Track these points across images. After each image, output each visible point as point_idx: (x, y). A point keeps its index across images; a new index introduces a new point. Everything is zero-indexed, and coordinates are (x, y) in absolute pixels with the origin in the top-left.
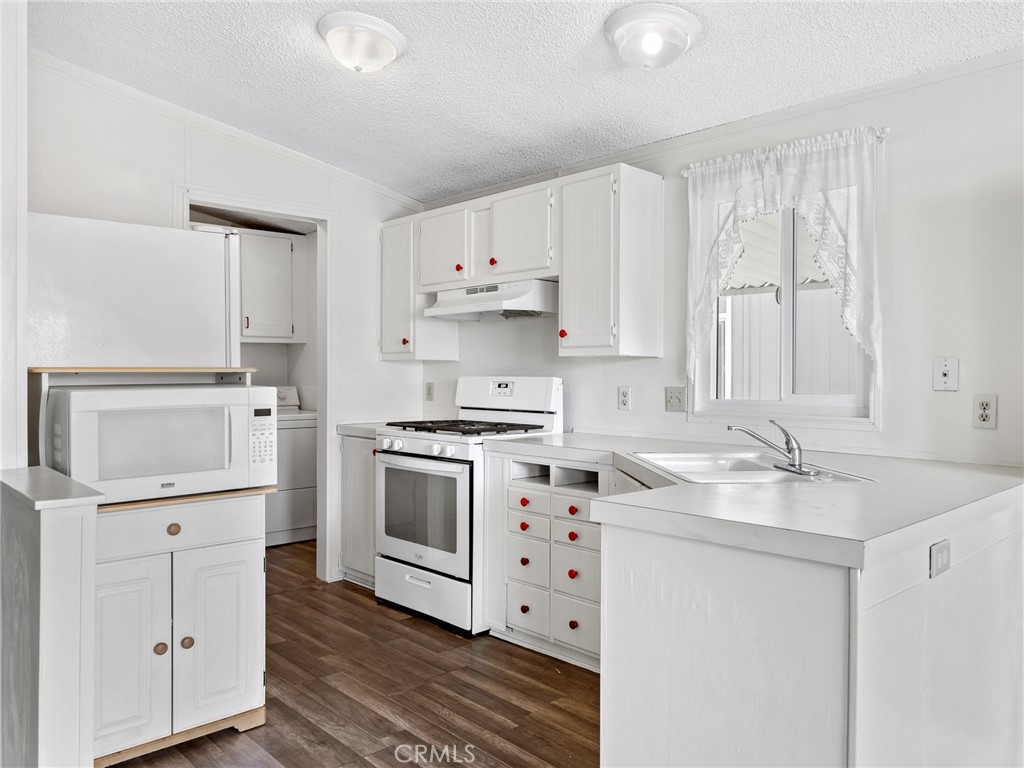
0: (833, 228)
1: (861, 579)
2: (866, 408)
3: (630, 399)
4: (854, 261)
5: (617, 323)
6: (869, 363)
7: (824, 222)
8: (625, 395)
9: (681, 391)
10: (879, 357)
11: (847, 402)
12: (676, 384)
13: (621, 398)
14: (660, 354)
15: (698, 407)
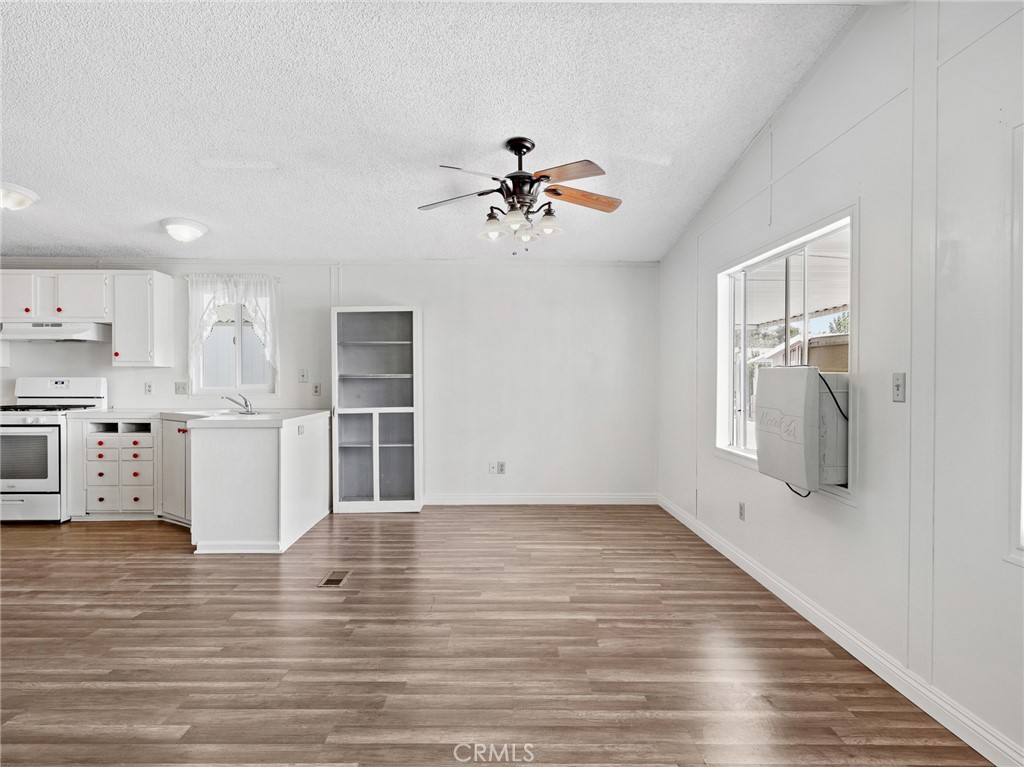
0: (260, 315)
1: (282, 430)
2: (274, 389)
3: (153, 389)
4: (268, 328)
5: (152, 350)
6: (274, 371)
7: (256, 312)
8: (150, 386)
9: (185, 384)
10: (279, 369)
11: (265, 387)
12: (182, 381)
13: (148, 388)
14: (172, 366)
15: (194, 392)
